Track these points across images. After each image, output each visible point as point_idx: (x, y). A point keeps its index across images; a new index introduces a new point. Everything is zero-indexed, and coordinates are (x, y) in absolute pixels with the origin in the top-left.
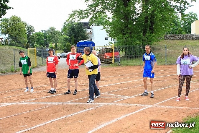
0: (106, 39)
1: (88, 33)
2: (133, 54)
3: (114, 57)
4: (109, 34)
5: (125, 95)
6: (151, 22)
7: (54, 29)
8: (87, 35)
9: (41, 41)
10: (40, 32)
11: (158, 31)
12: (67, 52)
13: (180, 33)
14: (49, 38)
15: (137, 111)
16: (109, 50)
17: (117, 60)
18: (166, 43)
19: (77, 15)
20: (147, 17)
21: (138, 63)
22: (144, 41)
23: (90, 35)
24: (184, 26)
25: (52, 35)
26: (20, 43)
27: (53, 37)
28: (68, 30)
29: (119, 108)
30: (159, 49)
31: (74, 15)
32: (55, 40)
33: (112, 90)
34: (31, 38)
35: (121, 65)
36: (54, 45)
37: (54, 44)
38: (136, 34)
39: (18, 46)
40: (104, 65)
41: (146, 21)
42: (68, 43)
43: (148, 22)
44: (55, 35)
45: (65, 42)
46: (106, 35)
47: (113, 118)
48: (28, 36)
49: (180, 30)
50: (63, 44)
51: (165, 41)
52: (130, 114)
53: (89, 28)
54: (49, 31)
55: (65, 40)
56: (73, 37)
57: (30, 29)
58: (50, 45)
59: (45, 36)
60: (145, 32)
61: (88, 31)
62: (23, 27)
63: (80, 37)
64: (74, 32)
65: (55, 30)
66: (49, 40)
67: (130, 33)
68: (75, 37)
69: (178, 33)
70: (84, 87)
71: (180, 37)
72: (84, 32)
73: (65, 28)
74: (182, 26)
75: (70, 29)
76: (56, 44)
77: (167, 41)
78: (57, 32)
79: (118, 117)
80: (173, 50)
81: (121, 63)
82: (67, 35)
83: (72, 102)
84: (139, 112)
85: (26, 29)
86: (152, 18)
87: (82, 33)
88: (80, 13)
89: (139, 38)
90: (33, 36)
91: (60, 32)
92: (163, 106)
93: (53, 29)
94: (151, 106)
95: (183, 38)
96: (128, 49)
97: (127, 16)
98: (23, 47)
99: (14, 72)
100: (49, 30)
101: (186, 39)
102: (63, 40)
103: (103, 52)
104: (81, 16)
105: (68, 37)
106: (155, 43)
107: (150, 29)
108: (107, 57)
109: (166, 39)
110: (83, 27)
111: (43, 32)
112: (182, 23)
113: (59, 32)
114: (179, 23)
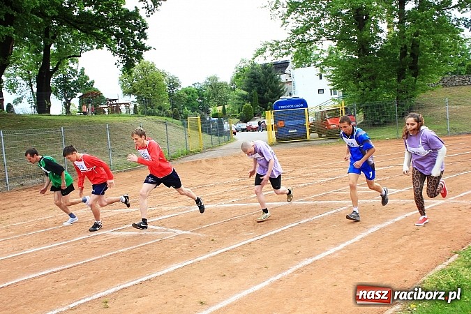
0: (321, 91)
1: (284, 83)
2: (380, 118)
4: (330, 83)
6: (412, 55)
7: (217, 79)
8: (281, 87)
9: (194, 102)
10: (189, 87)
11: (429, 73)
12: (246, 122)
13: (470, 72)
14: (209, 97)
16: (334, 113)
18: (441, 93)
19: (270, 50)
20: (405, 46)
21: (392, 135)
22: (401, 92)
23: (287, 86)
25: (215, 91)
26: (160, 108)
27: (215, 95)
28: (244, 80)
30: (430, 107)
31: (264, 50)
32: (220, 99)
34: (175, 99)
36: (219, 109)
37: (221, 108)
38: (383, 79)
39: (160, 116)
40: (329, 141)
41: (404, 54)
42: (246, 104)
43: (406, 55)
44: (220, 91)
45: (240, 102)
46: (325, 84)
47: (386, 220)
48: (170, 95)
50: (237, 106)
53: (283, 73)
54: (207, 85)
55: (240, 99)
56: (255, 93)
57: (174, 84)
58: (211, 109)
59: (200, 93)
60: (401, 75)
61: (283, 78)
62: (160, 81)
63: (270, 91)
64: (257, 82)
65: (219, 81)
66: (208, 101)
67: (372, 78)
68: (259, 92)
69: (467, 73)
70: (311, 178)
72: (277, 82)
73: (238, 77)
75: (249, 77)
76: (224, 108)
77: (445, 89)
78: (222, 85)
79: (394, 218)
80: (458, 107)
82: (244, 90)
83: (306, 201)
85: (165, 82)
86: (415, 48)
87: (273, 84)
88: (276, 46)
89: (389, 88)
90: (179, 96)
91: (229, 83)
92: (464, 201)
93: (214, 79)
94: (443, 202)
96: (369, 109)
97: (363, 48)
98: (168, 116)
100: (208, 81)
102: (237, 99)
103: (323, 118)
104: (277, 52)
105: (245, 93)
106: (422, 95)
107: (411, 68)
108: (332, 126)
110: (273, 73)
111: (197, 86)
113: (226, 84)
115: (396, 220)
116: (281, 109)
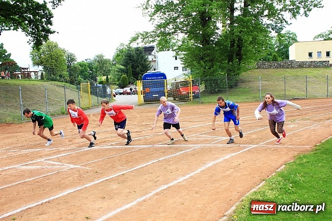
0: (176, 68)
1: (150, 62)
3: (191, 93)
4: (182, 63)
5: (222, 136)
6: (238, 46)
7: (103, 56)
8: (148, 64)
9: (86, 73)
10: (83, 61)
11: (248, 59)
12: (123, 88)
13: (275, 59)
14: (96, 69)
15: (242, 151)
16: (185, 84)
17: (196, 97)
18: (258, 73)
19: (141, 38)
20: (234, 40)
22: (230, 71)
23: (152, 63)
24: (279, 50)
25: (101, 65)
26: (61, 76)
27: (101, 68)
28: (123, 58)
29: (221, 149)
30: (249, 81)
31: (137, 38)
32: (104, 71)
33: (204, 131)
34: (72, 70)
35: (202, 103)
37: (105, 77)
38: (218, 62)
39: (61, 81)
40: (180, 103)
41: (232, 45)
42: (123, 75)
43: (234, 46)
44: (105, 65)
45: (118, 74)
46: (179, 63)
47: (218, 158)
48: (68, 67)
49: (275, 55)
50: (117, 77)
51: (257, 70)
52: (235, 154)
53: (150, 54)
54: (95, 60)
55: (119, 72)
56: (130, 68)
57: (71, 59)
58: (98, 78)
59: (90, 66)
60: (230, 59)
61: (150, 58)
62: (61, 56)
63: (140, 67)
64: (131, 60)
65: (104, 58)
66: (96, 72)
67: (211, 61)
68: (133, 67)
69: (273, 60)
71: (276, 64)
72: (145, 60)
73: (118, 56)
74: (276, 49)
75: (126, 56)
76: (107, 77)
77: (259, 70)
78: (106, 61)
79: (224, 157)
80: (267, 82)
81: (203, 99)
82: (122, 65)
84: (245, 152)
85: (65, 57)
86: (240, 41)
87: (143, 62)
88: (145, 36)
89: (222, 68)
90: (75, 68)
91: (111, 60)
92: (270, 146)
93: (101, 57)
94: (256, 146)
95: (280, 66)
96: (208, 82)
97: (205, 40)
98: (66, 82)
99: (66, 114)
100: (96, 58)
101: (283, 67)
102: (117, 71)
103: (177, 87)
104: (146, 40)
105: (123, 67)
106: (244, 73)
107: (237, 55)
108: (183, 93)
109: (257, 68)
110: (143, 54)
111: (88, 61)
112: (276, 46)
113: (109, 60)
114: (272, 45)
115: (225, 158)
116: (148, 79)
